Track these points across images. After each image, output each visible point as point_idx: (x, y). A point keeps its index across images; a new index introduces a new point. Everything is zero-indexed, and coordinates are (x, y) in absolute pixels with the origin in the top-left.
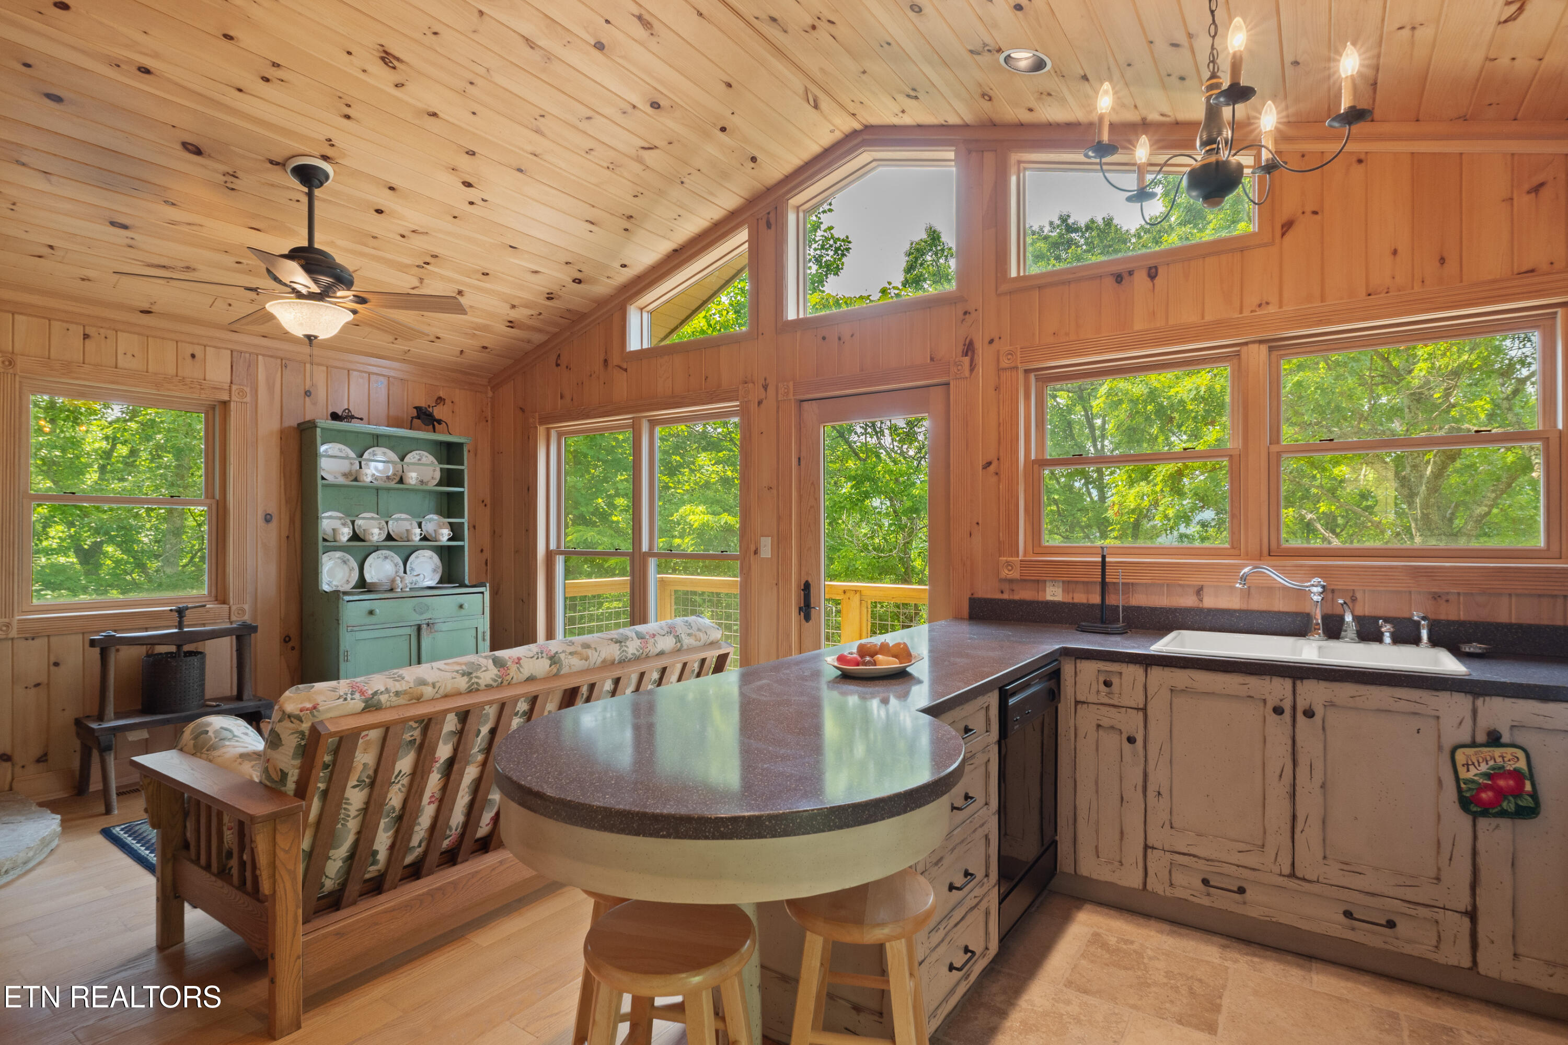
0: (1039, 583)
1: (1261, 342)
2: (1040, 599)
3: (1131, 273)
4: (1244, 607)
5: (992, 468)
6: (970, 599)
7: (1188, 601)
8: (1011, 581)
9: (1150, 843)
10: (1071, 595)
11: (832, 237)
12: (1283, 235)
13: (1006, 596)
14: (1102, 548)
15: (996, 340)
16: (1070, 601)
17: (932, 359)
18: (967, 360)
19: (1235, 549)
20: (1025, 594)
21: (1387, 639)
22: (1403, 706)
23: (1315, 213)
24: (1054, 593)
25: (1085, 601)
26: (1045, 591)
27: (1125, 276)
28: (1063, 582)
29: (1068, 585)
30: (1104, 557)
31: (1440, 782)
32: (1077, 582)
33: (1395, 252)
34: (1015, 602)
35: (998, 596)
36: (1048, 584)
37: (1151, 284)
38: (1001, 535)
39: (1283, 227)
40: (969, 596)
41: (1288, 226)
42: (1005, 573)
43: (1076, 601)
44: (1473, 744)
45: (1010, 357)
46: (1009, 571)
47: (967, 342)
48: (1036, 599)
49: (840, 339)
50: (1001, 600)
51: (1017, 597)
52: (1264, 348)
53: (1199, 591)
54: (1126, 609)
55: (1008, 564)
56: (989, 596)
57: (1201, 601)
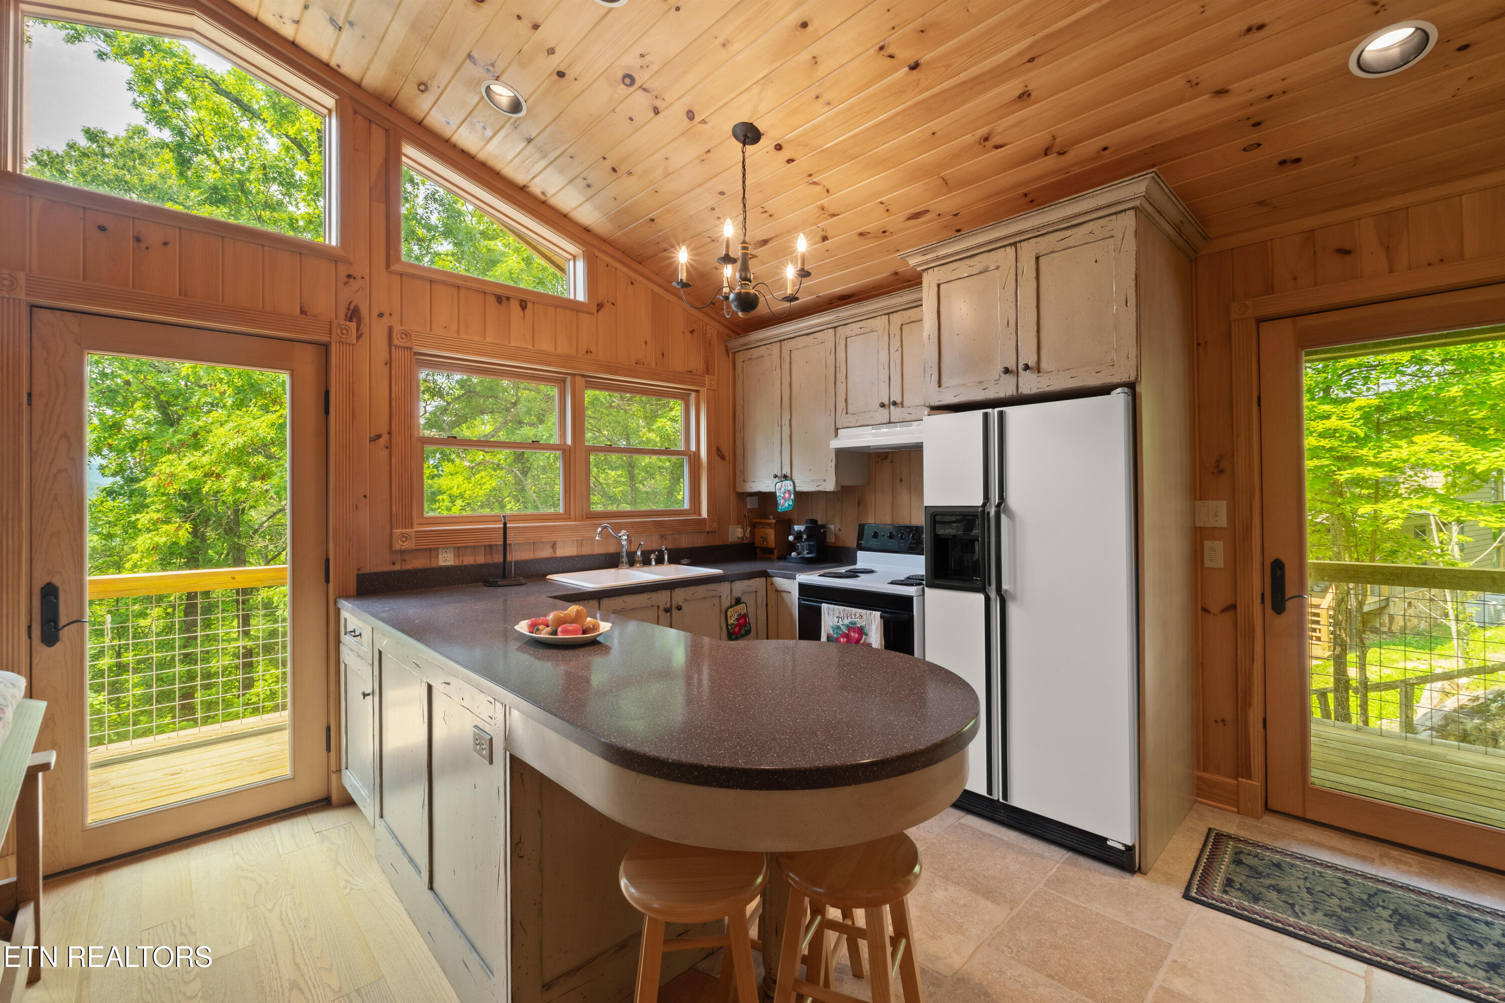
0: (432, 552)
1: (583, 376)
2: (433, 565)
3: (508, 299)
4: (580, 553)
5: (383, 441)
6: (358, 575)
7: (546, 553)
8: (402, 552)
10: (461, 558)
12: (598, 311)
13: (397, 567)
14: (504, 517)
15: (387, 315)
16: (461, 564)
17: (303, 312)
18: (353, 325)
19: (567, 516)
20: (419, 563)
21: (653, 563)
22: (711, 594)
23: (613, 304)
24: (446, 559)
25: (472, 562)
26: (438, 557)
27: (504, 299)
28: (454, 548)
29: (459, 551)
30: (505, 524)
31: (721, 628)
32: (466, 547)
33: (646, 343)
34: (409, 571)
35: (388, 568)
36: (440, 551)
37: (522, 314)
38: (394, 507)
39: (598, 305)
40: (356, 572)
41: (600, 306)
42: (398, 545)
43: (465, 563)
44: (731, 606)
45: (404, 336)
46: (403, 542)
47: (352, 307)
48: (428, 566)
49: (138, 240)
50: (394, 572)
51: (409, 567)
52: (584, 379)
53: (554, 545)
54: (516, 562)
55: (406, 537)
56: (379, 569)
57: (555, 552)
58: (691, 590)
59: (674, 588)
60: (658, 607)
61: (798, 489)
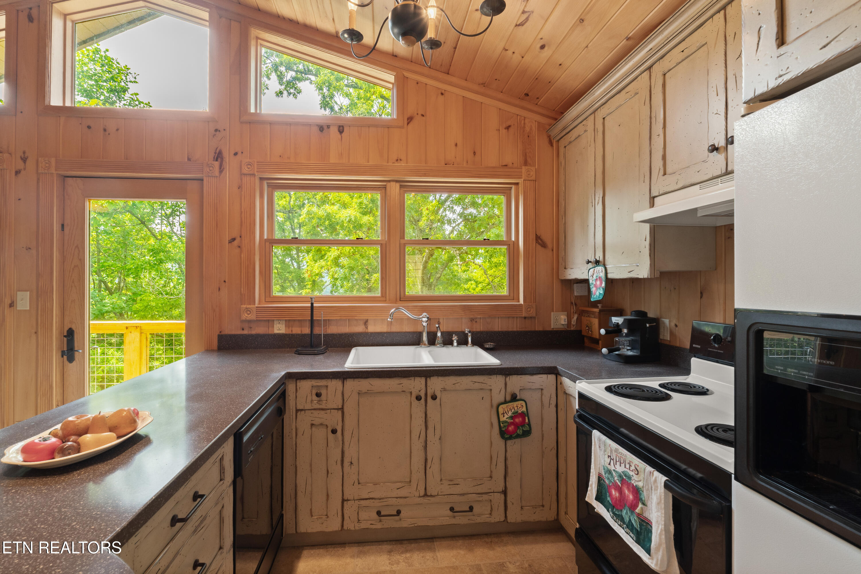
0: (270, 322)
1: (397, 181)
2: (270, 332)
3: (328, 127)
4: (389, 330)
5: (236, 243)
6: (219, 336)
7: (359, 329)
8: (250, 321)
9: (345, 498)
10: (291, 329)
11: (138, 100)
12: (408, 124)
13: (246, 332)
14: (311, 298)
15: (240, 153)
16: (290, 332)
17: (189, 159)
18: (217, 164)
19: (384, 297)
20: (260, 330)
21: (455, 344)
22: (477, 386)
23: (423, 115)
24: (280, 328)
25: (299, 332)
26: (273, 327)
27: (325, 128)
28: (286, 320)
29: (289, 323)
30: (312, 304)
31: (492, 424)
32: (294, 320)
33: (456, 145)
34: (252, 336)
35: (240, 332)
36: (275, 322)
37: (340, 136)
38: (242, 289)
39: (408, 119)
40: (218, 333)
41: (410, 119)
42: (245, 316)
43: (294, 332)
45: (249, 166)
46: (248, 314)
47: (217, 152)
48: (267, 333)
49: (105, 130)
50: (242, 335)
51: (254, 332)
52: (398, 185)
53: (366, 322)
54: (326, 336)
55: (248, 310)
56: (233, 332)
57: (367, 328)
58: (451, 380)
59: (430, 377)
60: (411, 393)
61: (610, 276)
